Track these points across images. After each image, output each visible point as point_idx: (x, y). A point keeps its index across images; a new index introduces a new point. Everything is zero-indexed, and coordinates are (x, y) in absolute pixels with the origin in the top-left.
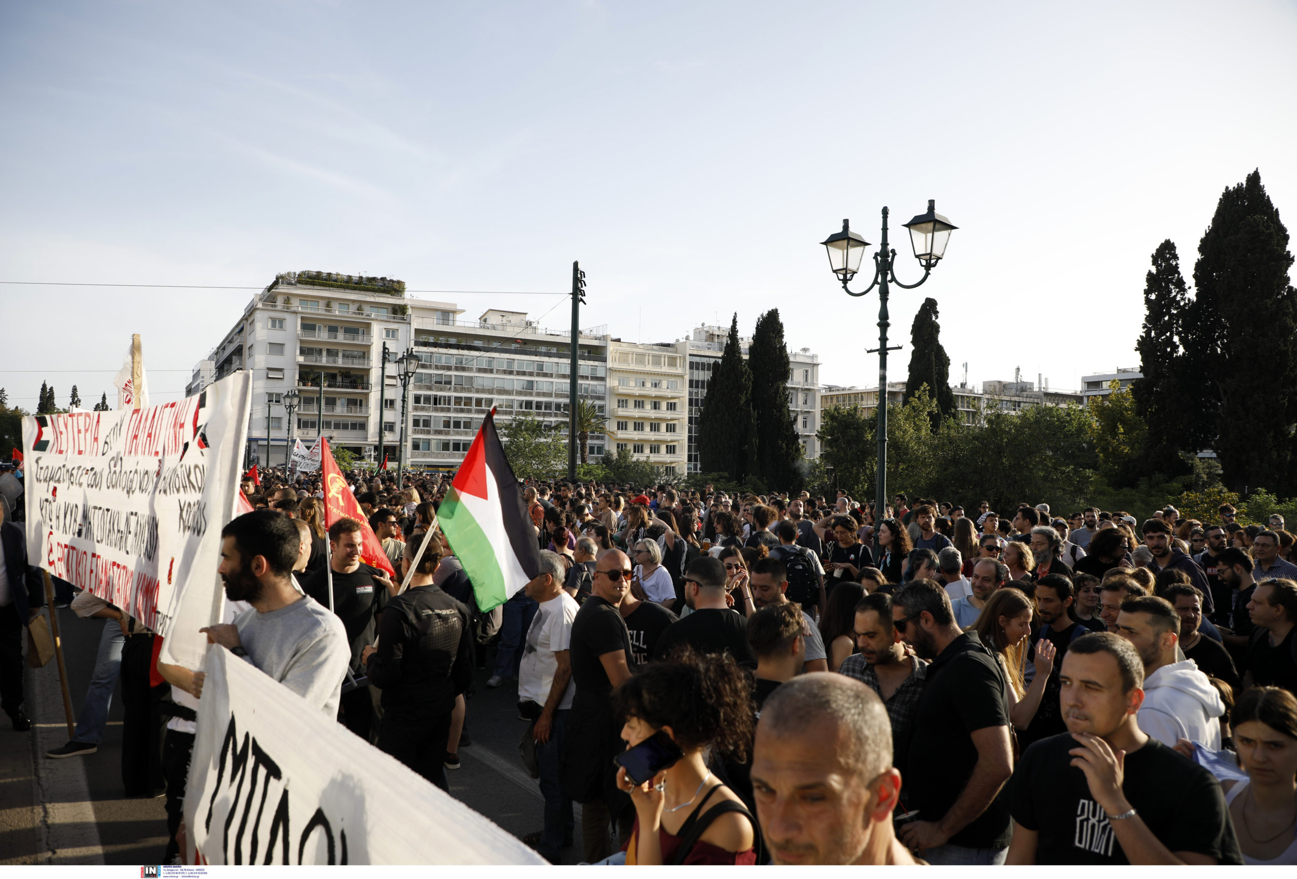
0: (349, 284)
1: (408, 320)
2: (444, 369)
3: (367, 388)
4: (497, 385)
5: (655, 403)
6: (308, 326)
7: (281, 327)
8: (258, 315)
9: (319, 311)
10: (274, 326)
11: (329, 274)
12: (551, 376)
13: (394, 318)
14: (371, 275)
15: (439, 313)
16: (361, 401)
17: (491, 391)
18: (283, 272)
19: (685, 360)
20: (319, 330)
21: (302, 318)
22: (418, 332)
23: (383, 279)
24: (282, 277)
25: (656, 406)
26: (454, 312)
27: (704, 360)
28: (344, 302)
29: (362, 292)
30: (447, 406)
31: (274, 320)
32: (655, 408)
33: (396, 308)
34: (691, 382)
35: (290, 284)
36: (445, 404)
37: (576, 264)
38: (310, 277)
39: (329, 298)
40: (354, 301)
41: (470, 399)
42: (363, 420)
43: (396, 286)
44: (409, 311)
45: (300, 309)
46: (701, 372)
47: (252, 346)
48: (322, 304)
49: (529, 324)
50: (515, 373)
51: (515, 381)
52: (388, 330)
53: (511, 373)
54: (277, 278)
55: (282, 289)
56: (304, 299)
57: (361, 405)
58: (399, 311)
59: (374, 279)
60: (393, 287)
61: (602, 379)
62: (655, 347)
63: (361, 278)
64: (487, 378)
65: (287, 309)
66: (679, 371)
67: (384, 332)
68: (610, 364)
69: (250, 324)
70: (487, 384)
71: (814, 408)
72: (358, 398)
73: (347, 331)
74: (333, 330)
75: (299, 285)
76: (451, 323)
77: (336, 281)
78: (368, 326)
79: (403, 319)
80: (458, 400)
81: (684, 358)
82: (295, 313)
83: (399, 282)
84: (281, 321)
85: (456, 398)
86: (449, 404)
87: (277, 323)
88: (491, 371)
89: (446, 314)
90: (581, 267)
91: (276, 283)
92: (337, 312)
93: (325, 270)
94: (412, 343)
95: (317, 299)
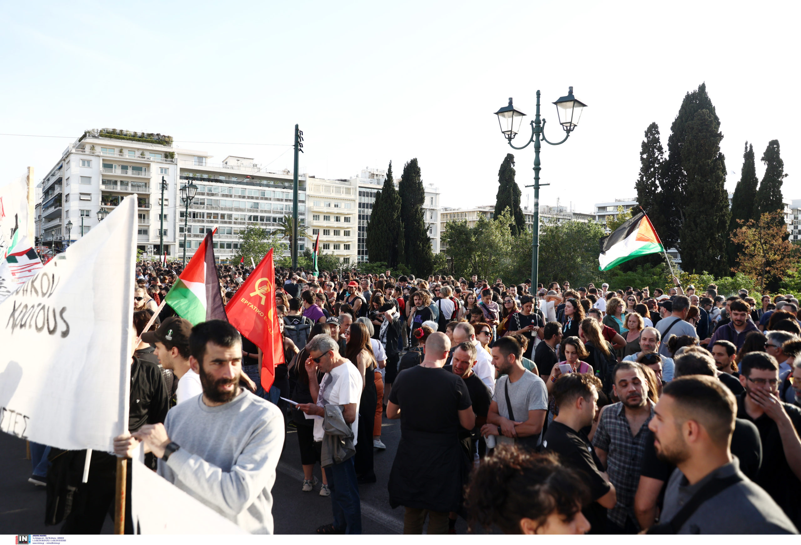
0: (134, 138)
1: (175, 162)
2: (200, 195)
3: (148, 207)
4: (235, 205)
5: (337, 217)
6: (108, 165)
7: (89, 166)
8: (72, 157)
9: (114, 155)
10: (84, 165)
11: (121, 131)
12: (270, 199)
13: (166, 161)
14: (150, 132)
15: (196, 158)
16: (144, 215)
17: (231, 209)
18: (89, 129)
19: (356, 190)
20: (115, 167)
21: (103, 160)
22: (182, 170)
23: (158, 135)
24: (89, 132)
25: (337, 219)
26: (206, 157)
27: (368, 190)
28: (132, 150)
29: (144, 143)
30: (202, 219)
31: (84, 161)
32: (337, 221)
33: (167, 154)
34: (360, 204)
35: (94, 137)
36: (200, 217)
37: (297, 126)
38: (108, 133)
39: (121, 147)
40: (138, 149)
41: (217, 214)
42: (145, 228)
43: (167, 139)
44: (176, 156)
45: (102, 154)
46: (366, 198)
47: (68, 178)
48: (117, 151)
49: (255, 166)
50: (246, 197)
51: (247, 203)
52: (162, 169)
53: (244, 197)
54: (86, 133)
55: (89, 140)
56: (104, 147)
57: (144, 218)
58: (169, 156)
59: (152, 134)
60: (164, 140)
61: (304, 202)
62: (337, 182)
63: (143, 133)
64: (228, 200)
65: (93, 154)
66: (352, 197)
67: (159, 170)
68: (308, 192)
69: (67, 163)
70: (228, 205)
71: (437, 221)
72: (143, 213)
73: (134, 169)
74: (124, 168)
75: (100, 138)
76: (204, 164)
77: (126, 135)
78: (148, 165)
79: (172, 161)
80: (209, 215)
82: (98, 156)
83: (168, 137)
84: (89, 162)
85: (208, 213)
86: (203, 217)
87: (86, 163)
88: (231, 196)
89: (200, 158)
90: (300, 128)
91: (84, 136)
92: (127, 156)
93: (118, 128)
94: (178, 177)
95: (113, 147)
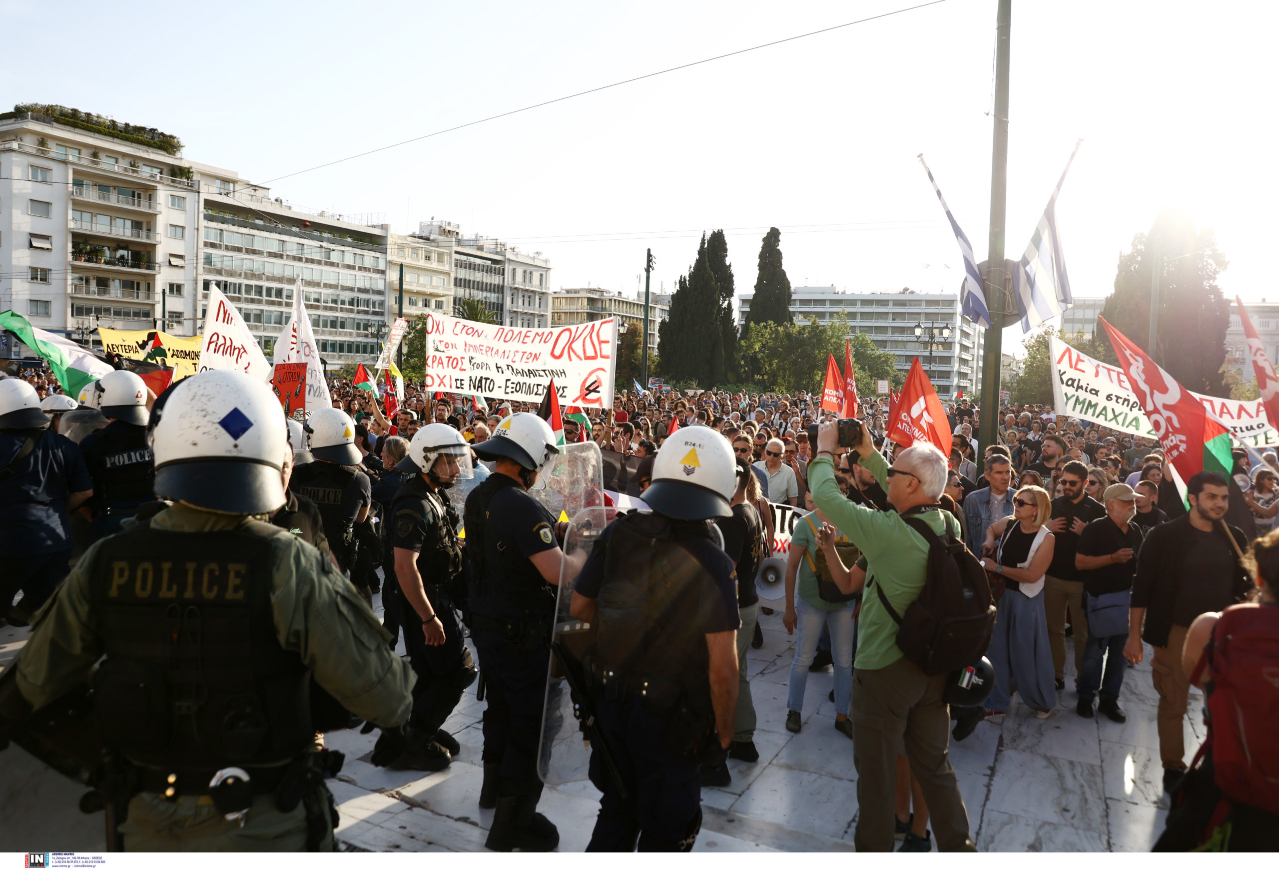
0: (113, 130)
1: (196, 188)
2: (234, 251)
3: (153, 268)
4: (288, 273)
5: (426, 300)
7: (44, 179)
8: (13, 158)
9: (85, 162)
10: (35, 176)
11: (88, 115)
12: (338, 265)
13: (173, 181)
14: (139, 124)
15: (219, 181)
16: (138, 284)
17: (280, 280)
19: (451, 257)
21: (73, 170)
22: (209, 204)
23: (153, 131)
24: (27, 108)
25: (426, 304)
26: (233, 181)
27: (478, 261)
28: (116, 156)
29: (134, 145)
30: (237, 295)
32: (426, 306)
33: (178, 170)
34: (456, 279)
35: (38, 119)
36: (235, 292)
39: (96, 147)
40: (124, 155)
41: (261, 287)
42: (147, 308)
43: (169, 141)
44: (196, 177)
45: (71, 159)
46: (463, 270)
50: (304, 260)
51: (305, 269)
52: (174, 198)
53: (300, 259)
56: (64, 143)
58: (179, 173)
60: (167, 144)
61: (383, 272)
64: (277, 264)
65: (46, 155)
66: (446, 268)
67: (170, 199)
68: (389, 256)
70: (278, 272)
71: (547, 312)
72: (135, 279)
73: (123, 192)
74: (104, 189)
75: (52, 123)
78: (152, 190)
79: (188, 185)
80: (249, 288)
81: (450, 255)
82: (63, 162)
83: (172, 137)
84: (44, 171)
85: (246, 285)
86: (239, 292)
87: (40, 173)
88: (281, 256)
89: (226, 183)
91: (18, 115)
92: (107, 165)
93: (83, 109)
94: (201, 216)
95: (79, 146)
